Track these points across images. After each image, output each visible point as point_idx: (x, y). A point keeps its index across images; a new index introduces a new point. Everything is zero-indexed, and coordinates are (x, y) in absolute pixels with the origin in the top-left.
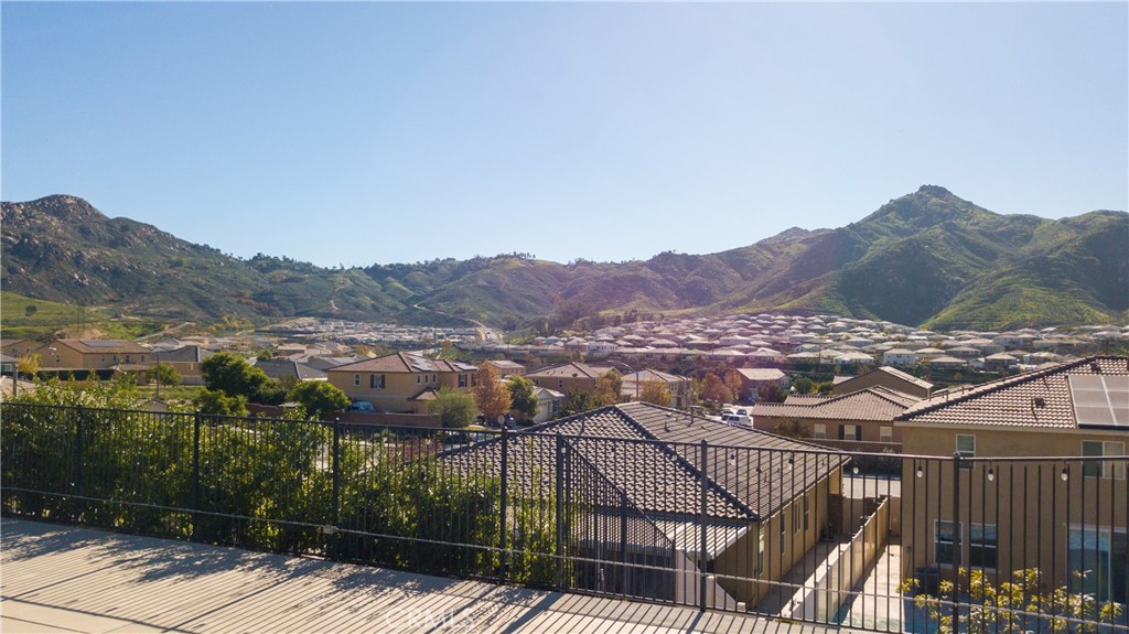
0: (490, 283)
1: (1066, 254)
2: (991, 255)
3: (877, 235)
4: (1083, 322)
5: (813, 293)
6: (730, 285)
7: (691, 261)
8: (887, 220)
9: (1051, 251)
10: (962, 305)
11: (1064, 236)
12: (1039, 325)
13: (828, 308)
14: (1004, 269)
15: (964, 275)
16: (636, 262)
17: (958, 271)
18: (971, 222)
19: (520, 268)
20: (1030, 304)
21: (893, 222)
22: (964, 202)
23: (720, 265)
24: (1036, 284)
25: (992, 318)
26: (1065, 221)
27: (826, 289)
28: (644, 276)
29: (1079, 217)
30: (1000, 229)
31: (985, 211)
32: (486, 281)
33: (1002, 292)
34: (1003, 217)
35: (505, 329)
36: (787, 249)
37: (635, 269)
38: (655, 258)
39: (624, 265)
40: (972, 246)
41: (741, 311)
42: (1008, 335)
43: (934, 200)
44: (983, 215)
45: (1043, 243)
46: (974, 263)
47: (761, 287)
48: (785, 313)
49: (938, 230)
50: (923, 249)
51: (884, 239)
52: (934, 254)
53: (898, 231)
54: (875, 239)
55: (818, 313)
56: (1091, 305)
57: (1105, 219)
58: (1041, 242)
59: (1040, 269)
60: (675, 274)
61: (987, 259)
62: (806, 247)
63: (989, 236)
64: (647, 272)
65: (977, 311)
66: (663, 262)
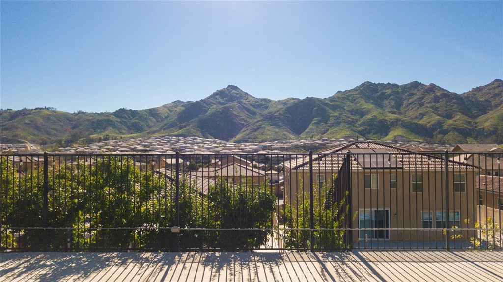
0: (31, 121)
1: (280, 114)
2: (254, 113)
3: (212, 104)
4: (286, 139)
5: (187, 128)
6: (151, 124)
7: (133, 113)
8: (216, 98)
9: (275, 113)
10: (245, 133)
11: (280, 107)
12: (272, 140)
13: (193, 134)
14: (259, 119)
15: (245, 121)
16: (108, 113)
17: (243, 119)
18: (247, 100)
19: (48, 115)
20: (268, 132)
21: (218, 99)
22: (244, 92)
23: (146, 115)
24: (271, 125)
25: (256, 138)
26: (279, 101)
27: (192, 126)
28: (111, 119)
29: (284, 100)
30: (257, 104)
31: (252, 96)
32: (30, 121)
33: (259, 127)
35: (41, 144)
36: (175, 109)
37: (108, 116)
38: (117, 111)
39: (102, 114)
40: (248, 110)
41: (157, 135)
42: (263, 144)
43: (233, 91)
44: (251, 98)
45: (272, 110)
46: (248, 117)
47: (165, 125)
48: (176, 136)
50: (230, 111)
51: (215, 106)
52: (234, 113)
53: (220, 103)
54: (212, 106)
55: (190, 136)
56: (289, 133)
57: (292, 101)
58: (271, 109)
59: (272, 119)
60: (126, 118)
61: (253, 115)
62: (183, 108)
63: (254, 106)
64: (113, 117)
65: (250, 135)
66: (121, 113)
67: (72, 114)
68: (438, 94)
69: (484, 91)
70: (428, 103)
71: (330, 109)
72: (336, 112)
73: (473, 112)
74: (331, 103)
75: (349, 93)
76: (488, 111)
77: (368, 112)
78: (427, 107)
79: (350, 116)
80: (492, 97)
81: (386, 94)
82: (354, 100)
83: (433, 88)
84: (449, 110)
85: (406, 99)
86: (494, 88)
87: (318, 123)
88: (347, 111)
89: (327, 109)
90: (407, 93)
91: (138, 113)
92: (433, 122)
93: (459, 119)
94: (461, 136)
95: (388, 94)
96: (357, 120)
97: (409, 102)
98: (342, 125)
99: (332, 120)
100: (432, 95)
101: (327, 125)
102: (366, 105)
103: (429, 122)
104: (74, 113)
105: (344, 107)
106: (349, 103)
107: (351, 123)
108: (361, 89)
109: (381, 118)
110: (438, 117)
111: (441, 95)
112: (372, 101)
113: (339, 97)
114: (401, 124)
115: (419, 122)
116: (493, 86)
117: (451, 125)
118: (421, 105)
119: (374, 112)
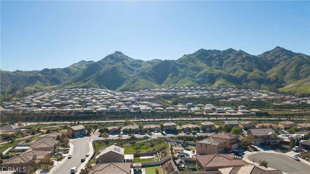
1: (149, 71)
4: (153, 87)
5: (89, 81)
6: (66, 78)
7: (54, 71)
8: (108, 60)
9: (146, 70)
10: (127, 84)
11: (149, 65)
12: (144, 89)
13: (93, 86)
14: (136, 75)
15: (127, 76)
16: (36, 71)
17: (125, 75)
18: (128, 61)
20: (142, 84)
21: (109, 61)
22: (126, 56)
23: (62, 72)
24: (143, 78)
25: (134, 88)
26: (148, 62)
27: (92, 80)
29: (151, 61)
30: (134, 63)
31: (131, 58)
33: (136, 80)
34: (135, 60)
36: (81, 68)
37: (36, 74)
38: (43, 70)
39: (32, 72)
40: (128, 68)
41: (69, 87)
43: (119, 55)
44: (131, 60)
45: (143, 67)
46: (129, 72)
47: (75, 79)
48: (82, 87)
49: (120, 63)
50: (117, 69)
51: (107, 65)
52: (120, 71)
53: (110, 63)
54: (105, 65)
56: (155, 83)
57: (156, 61)
59: (143, 75)
60: (49, 75)
61: (132, 71)
62: (86, 67)
63: (132, 65)
64: (40, 75)
65: (130, 86)
66: (45, 71)
67: (12, 72)
68: (244, 57)
69: (270, 54)
70: (238, 62)
71: (179, 67)
72: (183, 69)
73: (265, 68)
74: (180, 64)
75: (191, 57)
76: (272, 67)
77: (202, 69)
78: (237, 65)
79: (192, 71)
80: (275, 58)
81: (213, 56)
82: (194, 61)
83: (241, 53)
84: (250, 66)
85: (225, 60)
86: (276, 52)
87: (172, 77)
88: (190, 68)
89: (178, 67)
90: (226, 56)
91: (57, 71)
92: (241, 75)
93: (256, 73)
94: (257, 83)
95: (214, 57)
96: (196, 74)
97: (227, 62)
98: (187, 77)
99: (180, 75)
100: (240, 58)
101: (177, 78)
102: (201, 64)
103: (239, 75)
104: (13, 72)
105: (188, 65)
106: (191, 63)
107: (192, 76)
108: (198, 54)
109: (211, 73)
110: (244, 71)
111: (246, 57)
112: (205, 61)
113: (184, 59)
114: (223, 76)
115: (233, 75)
116: (276, 51)
117: (252, 76)
118: (234, 64)
119: (206, 69)
